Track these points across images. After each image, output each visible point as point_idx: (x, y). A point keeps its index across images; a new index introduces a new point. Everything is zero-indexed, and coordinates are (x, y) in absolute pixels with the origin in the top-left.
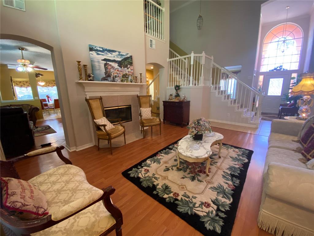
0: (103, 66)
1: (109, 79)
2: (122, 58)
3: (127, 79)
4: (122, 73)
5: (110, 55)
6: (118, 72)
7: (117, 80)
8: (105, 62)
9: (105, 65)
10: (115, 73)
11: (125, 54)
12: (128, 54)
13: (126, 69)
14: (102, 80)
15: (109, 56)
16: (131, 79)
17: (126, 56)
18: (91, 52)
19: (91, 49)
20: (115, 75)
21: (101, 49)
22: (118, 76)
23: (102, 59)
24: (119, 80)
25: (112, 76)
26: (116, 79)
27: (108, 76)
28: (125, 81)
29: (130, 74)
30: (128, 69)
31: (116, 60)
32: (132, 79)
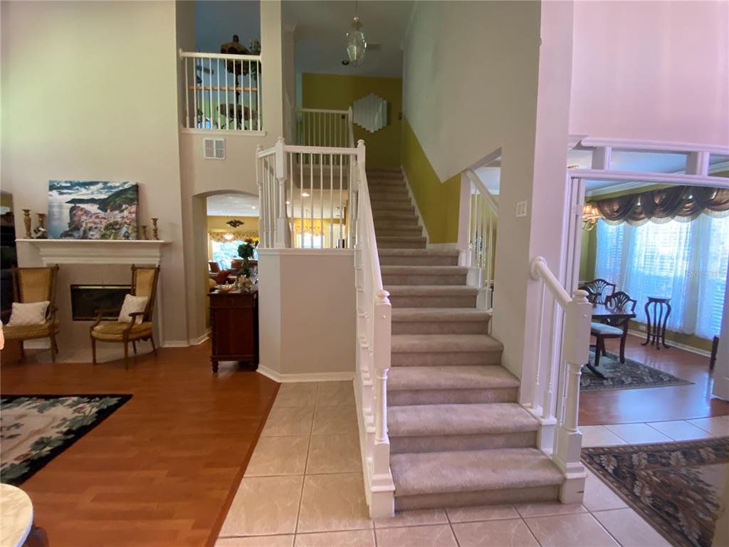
0: (66, 212)
1: (76, 234)
2: (110, 194)
3: (117, 233)
4: (106, 221)
5: (83, 190)
6: (97, 220)
7: (92, 235)
8: (73, 205)
9: (72, 209)
10: (90, 222)
11: (117, 185)
12: (125, 183)
13: (117, 212)
14: (61, 237)
15: (83, 194)
16: (127, 232)
17: (121, 188)
18: (50, 193)
19: (52, 188)
20: (89, 225)
21: (69, 185)
22: (96, 228)
23: (67, 201)
24: (98, 236)
25: (83, 229)
26: (91, 233)
27: (74, 227)
28: (112, 237)
29: (126, 223)
30: (122, 211)
31: (96, 198)
32: (130, 232)
